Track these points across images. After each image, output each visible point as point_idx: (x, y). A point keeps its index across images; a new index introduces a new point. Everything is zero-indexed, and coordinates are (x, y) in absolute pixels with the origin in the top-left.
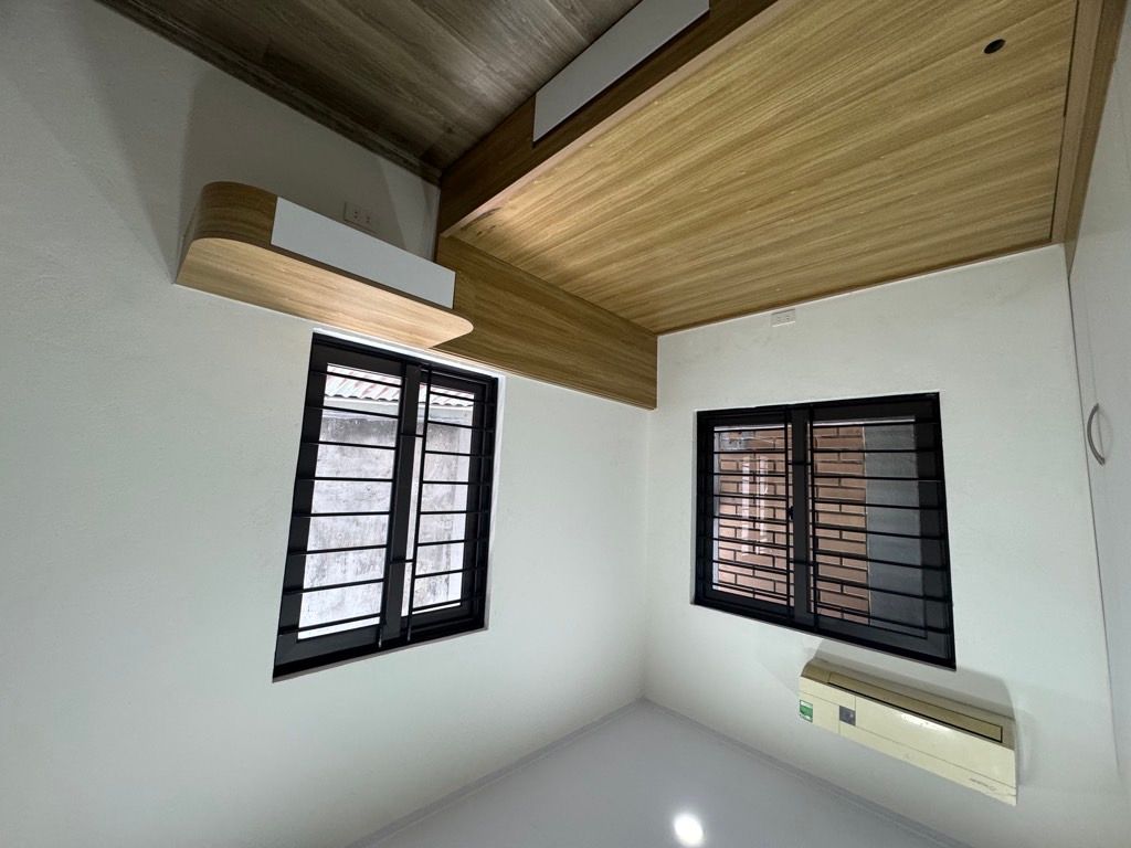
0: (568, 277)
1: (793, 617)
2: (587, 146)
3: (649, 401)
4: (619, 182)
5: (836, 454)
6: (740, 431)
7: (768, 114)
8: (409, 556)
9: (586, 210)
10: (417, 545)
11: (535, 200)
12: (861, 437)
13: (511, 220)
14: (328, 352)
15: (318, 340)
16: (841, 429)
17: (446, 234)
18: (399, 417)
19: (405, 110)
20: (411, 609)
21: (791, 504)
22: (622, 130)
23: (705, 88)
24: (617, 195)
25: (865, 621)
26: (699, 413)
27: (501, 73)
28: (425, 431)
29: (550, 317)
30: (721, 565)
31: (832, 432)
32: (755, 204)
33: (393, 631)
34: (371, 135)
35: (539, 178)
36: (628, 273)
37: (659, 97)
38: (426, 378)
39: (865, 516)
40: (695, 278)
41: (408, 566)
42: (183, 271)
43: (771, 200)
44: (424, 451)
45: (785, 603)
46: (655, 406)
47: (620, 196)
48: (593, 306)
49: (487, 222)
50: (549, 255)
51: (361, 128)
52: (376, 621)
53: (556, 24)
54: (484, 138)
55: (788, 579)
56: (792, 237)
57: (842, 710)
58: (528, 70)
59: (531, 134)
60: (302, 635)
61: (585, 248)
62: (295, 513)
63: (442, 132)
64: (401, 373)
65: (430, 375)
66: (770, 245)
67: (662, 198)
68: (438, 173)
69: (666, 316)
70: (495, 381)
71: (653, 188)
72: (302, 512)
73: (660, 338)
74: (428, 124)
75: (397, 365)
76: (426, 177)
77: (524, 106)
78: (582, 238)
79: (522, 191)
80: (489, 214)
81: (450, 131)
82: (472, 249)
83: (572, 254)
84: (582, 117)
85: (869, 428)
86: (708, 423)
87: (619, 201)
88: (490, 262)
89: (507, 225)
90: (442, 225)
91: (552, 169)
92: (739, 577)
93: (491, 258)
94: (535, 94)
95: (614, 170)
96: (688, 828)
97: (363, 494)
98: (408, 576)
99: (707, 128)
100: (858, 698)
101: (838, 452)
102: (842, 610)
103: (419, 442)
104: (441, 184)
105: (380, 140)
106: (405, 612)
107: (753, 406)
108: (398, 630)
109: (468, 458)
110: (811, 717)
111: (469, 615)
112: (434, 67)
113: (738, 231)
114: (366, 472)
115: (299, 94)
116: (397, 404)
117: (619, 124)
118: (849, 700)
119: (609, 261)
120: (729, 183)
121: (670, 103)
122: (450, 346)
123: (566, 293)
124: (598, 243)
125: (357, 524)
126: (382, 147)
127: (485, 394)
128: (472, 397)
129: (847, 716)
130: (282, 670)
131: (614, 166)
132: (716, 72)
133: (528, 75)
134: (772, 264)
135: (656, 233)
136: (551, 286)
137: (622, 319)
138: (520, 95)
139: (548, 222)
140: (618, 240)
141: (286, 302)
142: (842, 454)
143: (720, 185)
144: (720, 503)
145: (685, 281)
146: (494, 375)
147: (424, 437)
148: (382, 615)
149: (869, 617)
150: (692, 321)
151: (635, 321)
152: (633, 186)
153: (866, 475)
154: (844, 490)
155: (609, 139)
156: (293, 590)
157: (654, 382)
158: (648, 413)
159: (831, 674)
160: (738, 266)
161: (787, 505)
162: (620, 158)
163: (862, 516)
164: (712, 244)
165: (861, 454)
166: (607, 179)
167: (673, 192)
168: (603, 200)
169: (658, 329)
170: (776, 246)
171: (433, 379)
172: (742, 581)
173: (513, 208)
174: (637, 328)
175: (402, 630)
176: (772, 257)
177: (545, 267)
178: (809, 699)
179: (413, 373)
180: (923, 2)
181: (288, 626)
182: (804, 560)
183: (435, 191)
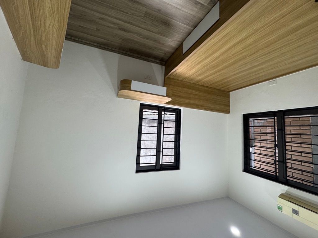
0: (199, 81)
1: (278, 179)
2: (195, 53)
3: (228, 112)
4: (205, 59)
5: (299, 127)
6: (261, 119)
7: (243, 35)
8: (161, 151)
9: (199, 66)
10: (163, 148)
11: (185, 66)
12: (310, 120)
13: (181, 71)
14: (143, 107)
15: (141, 105)
16: (301, 118)
17: (166, 77)
18: (158, 120)
19: (155, 52)
20: (162, 163)
21: (277, 143)
22: (203, 48)
23: (222, 35)
24: (206, 61)
25: (312, 185)
26: (244, 114)
27: (175, 40)
28: (164, 123)
29: (194, 92)
30: (255, 161)
31: (298, 119)
32: (250, 55)
33: (158, 167)
34: (149, 59)
35: (185, 62)
36: (215, 78)
37: (210, 40)
38: (163, 110)
39: (312, 148)
40: (236, 76)
41: (161, 153)
42: (118, 95)
43: (254, 53)
44: (164, 127)
45: (275, 174)
46: (230, 113)
47: (207, 61)
48: (207, 87)
49: (175, 73)
50: (192, 77)
51: (147, 58)
52: (155, 164)
53: (185, 28)
54: (173, 54)
55: (276, 166)
56: (266, 61)
57: (293, 210)
58: (180, 38)
59: (182, 52)
60: (141, 165)
61: (200, 74)
62: (138, 140)
63: (164, 55)
64: (158, 110)
65: (164, 109)
66: (258, 64)
67: (219, 59)
68: (164, 63)
69: (233, 86)
70: (180, 110)
71: (215, 58)
72: (139, 140)
73: (231, 93)
74: (161, 54)
75: (157, 108)
76: (162, 65)
77: (181, 45)
78: (199, 72)
79: (182, 65)
80: (175, 71)
81: (165, 54)
82: (173, 79)
83: (198, 76)
84: (193, 47)
85: (312, 117)
86: (247, 118)
87: (207, 63)
88: (177, 81)
89: (180, 73)
90: (166, 74)
91: (188, 59)
92: (261, 165)
93: (178, 80)
94: (183, 42)
95: (204, 56)
96: (235, 231)
97: (154, 137)
98: (161, 155)
99: (226, 42)
100: (299, 207)
101: (300, 126)
102: (302, 180)
103: (162, 125)
104: (165, 65)
105: (151, 59)
106: (161, 163)
107: (262, 112)
108: (159, 167)
109: (174, 129)
110: (282, 210)
111: (176, 166)
112: (160, 43)
113: (246, 62)
114: (154, 132)
115: (135, 55)
116: (158, 115)
117: (202, 47)
118: (296, 207)
119: (209, 76)
120: (237, 53)
121: (213, 40)
122: (168, 103)
123: (199, 85)
124: (204, 72)
125: (153, 144)
126: (152, 61)
127: (178, 113)
128: (175, 114)
129: (296, 212)
130: (137, 171)
131: (203, 56)
132: (224, 31)
133: (180, 39)
134: (262, 69)
135: (220, 67)
136: (194, 84)
137: (217, 89)
138: (180, 43)
139: (190, 70)
140: (209, 71)
141: (135, 98)
142: (301, 127)
143: (235, 54)
144: (255, 142)
145: (234, 77)
146: (180, 108)
147: (164, 124)
148: (156, 163)
149: (314, 184)
150: (240, 87)
151: (221, 89)
152: (209, 59)
153: (312, 134)
154: (302, 139)
155: (200, 51)
156: (138, 156)
157: (229, 106)
158: (227, 115)
159: (290, 198)
160: (250, 71)
161: (275, 143)
162: (204, 54)
163: (311, 148)
164: (239, 67)
165: (310, 127)
166: (202, 59)
167: (221, 58)
168: (203, 63)
169: (230, 90)
170: (261, 64)
171: (165, 110)
172: (262, 167)
173: (180, 69)
174: (223, 91)
175: (160, 167)
176: (260, 67)
177: (192, 80)
178: (281, 205)
179: (160, 109)
180: (281, 1)
181: (138, 163)
182: (282, 161)
183: (164, 67)
